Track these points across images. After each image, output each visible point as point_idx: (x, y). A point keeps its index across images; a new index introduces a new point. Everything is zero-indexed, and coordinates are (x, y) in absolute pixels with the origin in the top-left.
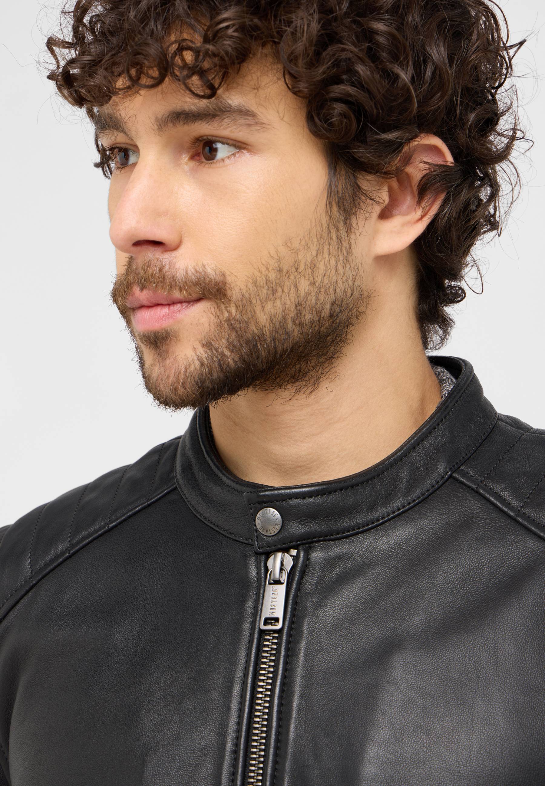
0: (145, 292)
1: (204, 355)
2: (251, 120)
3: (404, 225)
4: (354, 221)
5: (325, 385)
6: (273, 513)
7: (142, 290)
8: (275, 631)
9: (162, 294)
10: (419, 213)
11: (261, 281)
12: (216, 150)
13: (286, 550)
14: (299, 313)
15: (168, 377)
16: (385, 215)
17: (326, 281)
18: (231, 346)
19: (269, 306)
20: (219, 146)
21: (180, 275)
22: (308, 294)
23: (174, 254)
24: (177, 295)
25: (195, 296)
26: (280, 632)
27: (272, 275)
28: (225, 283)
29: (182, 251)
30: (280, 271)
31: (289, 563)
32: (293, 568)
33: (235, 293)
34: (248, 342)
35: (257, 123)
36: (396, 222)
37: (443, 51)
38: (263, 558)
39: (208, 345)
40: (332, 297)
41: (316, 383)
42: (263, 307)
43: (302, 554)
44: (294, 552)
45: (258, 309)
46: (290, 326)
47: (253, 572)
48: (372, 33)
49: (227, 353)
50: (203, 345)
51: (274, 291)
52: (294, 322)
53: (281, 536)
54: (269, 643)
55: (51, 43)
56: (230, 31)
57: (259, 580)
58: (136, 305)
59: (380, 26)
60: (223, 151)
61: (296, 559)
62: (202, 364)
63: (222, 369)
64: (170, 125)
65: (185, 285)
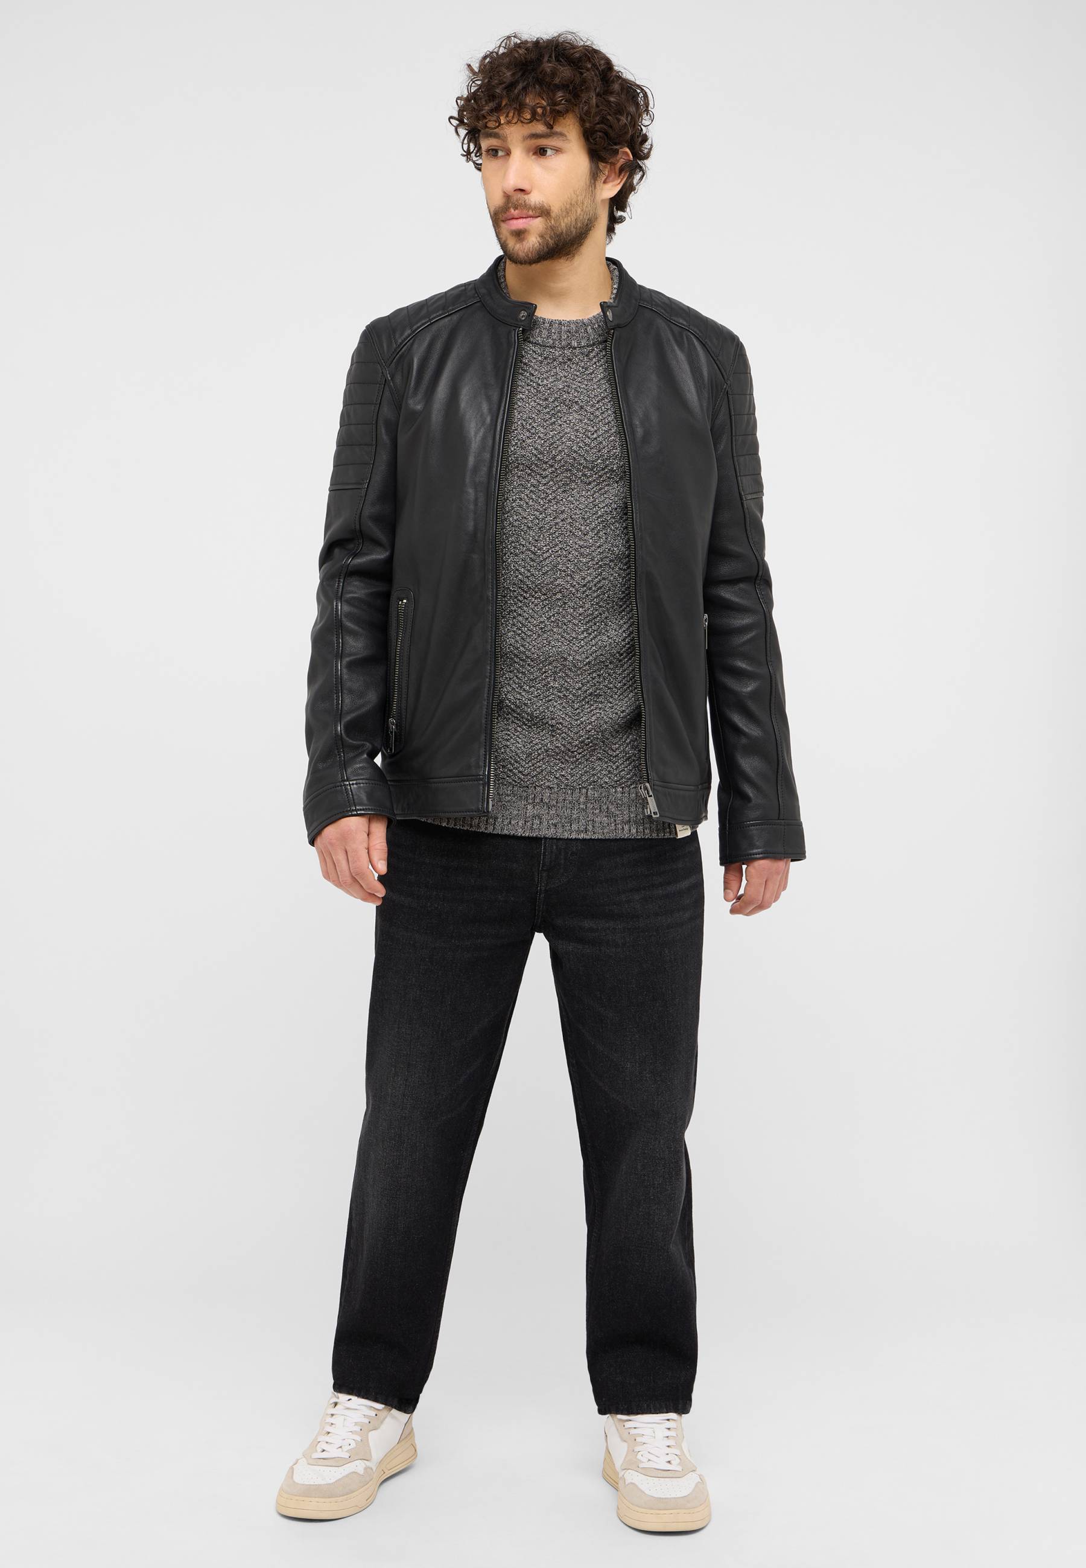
0: (516, 211)
1: (540, 241)
2: (565, 138)
3: (612, 186)
4: (597, 183)
5: (576, 257)
7: (515, 210)
9: (524, 213)
10: (619, 180)
11: (564, 209)
12: (546, 151)
14: (576, 223)
15: (525, 249)
16: (605, 182)
17: (587, 210)
18: (551, 237)
19: (566, 220)
20: (548, 150)
21: (532, 204)
22: (580, 215)
23: (529, 195)
24: (531, 213)
25: (537, 214)
27: (568, 207)
28: (550, 210)
29: (532, 194)
30: (571, 204)
33: (553, 215)
34: (557, 236)
35: (567, 139)
36: (609, 185)
37: (634, 109)
39: (542, 236)
40: (588, 217)
41: (574, 256)
42: (564, 220)
45: (562, 221)
46: (572, 229)
48: (609, 102)
49: (550, 240)
50: (540, 237)
51: (568, 213)
52: (574, 227)
55: (451, 117)
56: (563, 102)
58: (511, 217)
59: (612, 99)
60: (549, 152)
62: (540, 244)
63: (547, 247)
64: (529, 139)
65: (535, 208)
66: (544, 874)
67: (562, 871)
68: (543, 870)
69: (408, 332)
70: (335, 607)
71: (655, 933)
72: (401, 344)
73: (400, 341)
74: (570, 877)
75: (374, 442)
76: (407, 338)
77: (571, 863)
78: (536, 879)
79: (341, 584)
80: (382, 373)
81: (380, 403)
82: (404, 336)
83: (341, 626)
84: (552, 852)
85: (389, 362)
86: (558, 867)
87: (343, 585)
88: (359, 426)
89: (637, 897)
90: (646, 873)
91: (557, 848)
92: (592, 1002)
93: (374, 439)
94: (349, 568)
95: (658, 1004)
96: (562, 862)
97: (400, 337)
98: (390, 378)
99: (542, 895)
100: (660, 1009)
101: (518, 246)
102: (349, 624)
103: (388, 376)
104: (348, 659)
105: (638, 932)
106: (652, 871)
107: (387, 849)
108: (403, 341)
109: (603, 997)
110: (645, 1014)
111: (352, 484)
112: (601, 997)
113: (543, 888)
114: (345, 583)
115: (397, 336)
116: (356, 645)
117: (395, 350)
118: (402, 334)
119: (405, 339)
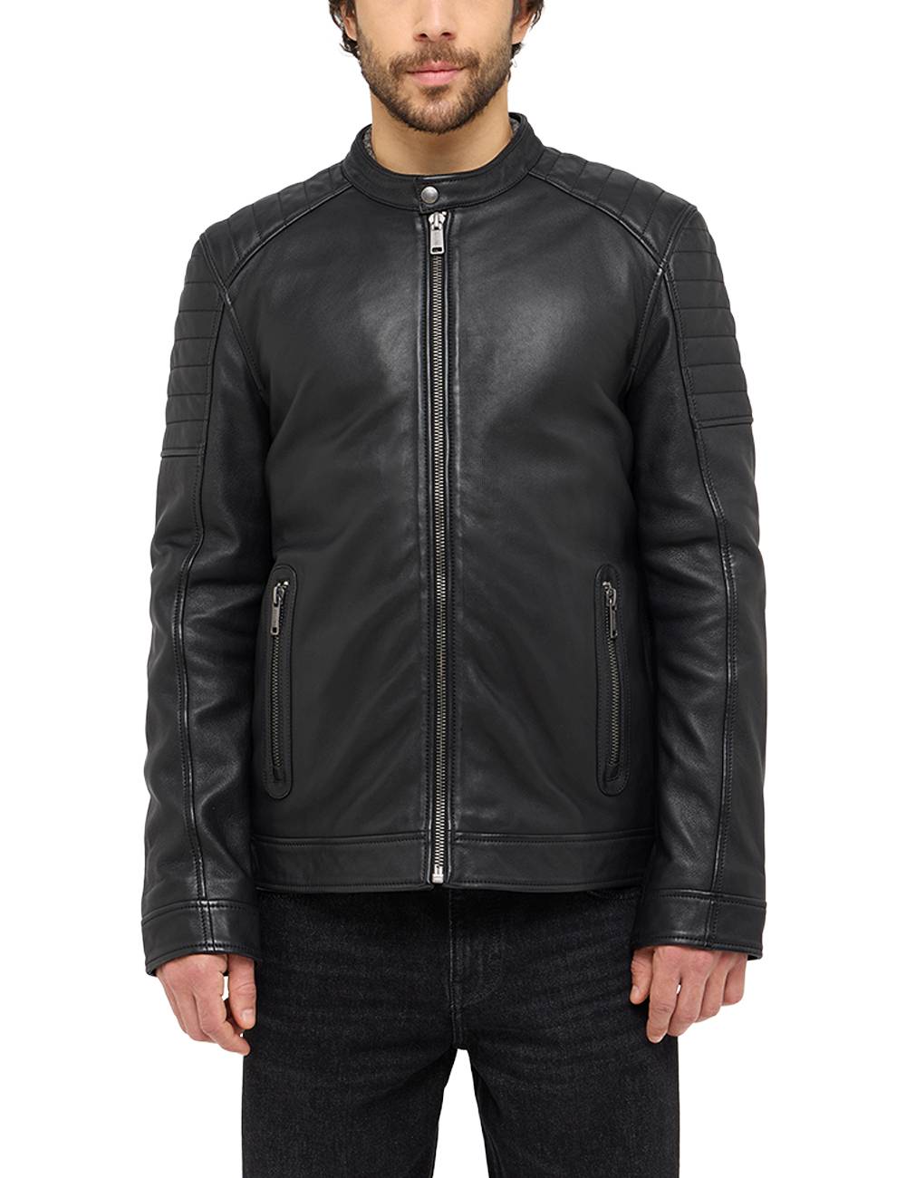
0: (438, 62)
6: (431, 190)
7: (436, 60)
8: (439, 255)
9: (450, 64)
13: (441, 212)
19: (490, 72)
21: (459, 51)
23: (454, 41)
25: (461, 65)
26: (442, 255)
28: (479, 59)
29: (457, 39)
30: (498, 51)
31: (443, 219)
32: (445, 222)
33: (481, 65)
34: (481, 94)
38: (425, 217)
43: (450, 214)
44: (444, 213)
45: (486, 75)
47: (419, 226)
50: (463, 95)
51: (493, 63)
53: (437, 204)
54: (437, 262)
57: (424, 229)
61: (446, 217)
63: (470, 109)
65: (462, 58)
66: (458, 988)
67: (481, 981)
68: (454, 981)
69: (256, 239)
70: (173, 633)
71: (613, 1060)
72: (246, 256)
73: (244, 252)
74: (493, 990)
75: (209, 390)
76: (255, 248)
77: (493, 970)
78: (447, 994)
79: (182, 600)
80: (220, 295)
81: (218, 337)
82: (251, 246)
83: (185, 662)
84: (464, 956)
85: (229, 281)
86: (476, 977)
87: (184, 601)
88: (190, 368)
89: (587, 1012)
90: (599, 977)
91: (471, 950)
92: (529, 1155)
93: (209, 386)
94: (191, 575)
95: (617, 1153)
96: (481, 969)
97: (244, 248)
98: (230, 303)
99: (459, 1016)
100: (621, 1159)
101: (431, 108)
102: (196, 659)
103: (228, 300)
104: (196, 711)
105: (590, 1061)
106: (606, 974)
107: (255, 991)
108: (249, 253)
109: (546, 1149)
110: (602, 1165)
111: (184, 448)
112: (542, 1149)
113: (458, 1007)
114: (188, 598)
115: (241, 244)
116: (208, 690)
117: (238, 264)
118: (247, 242)
119: (252, 250)
